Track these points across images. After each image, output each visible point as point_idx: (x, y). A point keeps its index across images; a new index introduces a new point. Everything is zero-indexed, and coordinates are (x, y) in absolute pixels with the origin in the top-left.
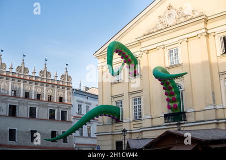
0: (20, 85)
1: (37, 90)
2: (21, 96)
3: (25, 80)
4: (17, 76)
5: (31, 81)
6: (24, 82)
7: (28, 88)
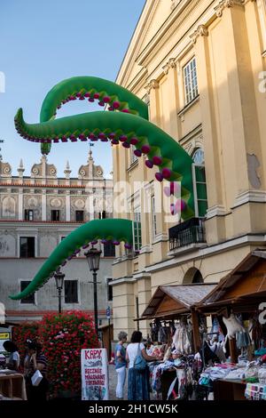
0: (40, 197)
1: (76, 204)
2: (44, 219)
3: (49, 189)
4: (32, 182)
5: (61, 189)
6: (47, 192)
7: (56, 202)
